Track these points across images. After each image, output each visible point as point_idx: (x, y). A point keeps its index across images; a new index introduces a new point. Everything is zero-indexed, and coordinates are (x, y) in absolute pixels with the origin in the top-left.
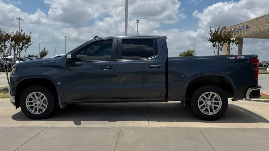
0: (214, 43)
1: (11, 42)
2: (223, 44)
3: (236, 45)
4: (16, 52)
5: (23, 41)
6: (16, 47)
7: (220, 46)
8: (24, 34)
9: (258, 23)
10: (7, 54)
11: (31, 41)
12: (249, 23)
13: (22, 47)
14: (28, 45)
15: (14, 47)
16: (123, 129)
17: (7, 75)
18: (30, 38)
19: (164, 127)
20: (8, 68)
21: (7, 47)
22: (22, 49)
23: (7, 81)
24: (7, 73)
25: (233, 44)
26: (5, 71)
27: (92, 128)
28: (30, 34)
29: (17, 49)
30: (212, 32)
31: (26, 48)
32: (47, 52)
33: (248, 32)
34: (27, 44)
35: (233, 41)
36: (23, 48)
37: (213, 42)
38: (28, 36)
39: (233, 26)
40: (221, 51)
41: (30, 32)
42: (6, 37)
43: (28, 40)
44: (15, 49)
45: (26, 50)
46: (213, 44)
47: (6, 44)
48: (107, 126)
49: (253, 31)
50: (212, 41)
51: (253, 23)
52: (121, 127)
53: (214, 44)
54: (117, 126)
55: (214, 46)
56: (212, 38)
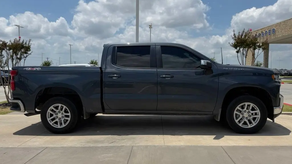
0: (238, 48)
1: (8, 51)
2: (248, 50)
3: (263, 50)
4: (14, 62)
5: (22, 50)
6: (14, 57)
7: (244, 53)
8: (23, 42)
9: (286, 26)
10: (4, 65)
11: (30, 50)
12: (277, 26)
13: (20, 57)
14: (27, 55)
15: (12, 56)
16: (134, 148)
17: (5, 88)
18: (29, 46)
19: (182, 145)
20: (5, 80)
21: (4, 57)
22: (21, 59)
23: (5, 95)
24: (4, 86)
25: (259, 49)
26: (3, 85)
27: (99, 147)
28: (30, 41)
29: (15, 59)
30: (235, 37)
31: (26, 58)
32: (50, 63)
33: (275, 37)
34: (26, 53)
35: (259, 47)
36: (22, 57)
37: (236, 48)
38: (27, 44)
39: (258, 30)
40: (246, 57)
41: (30, 39)
42: (3, 46)
43: (28, 49)
44: (13, 60)
45: (25, 60)
46: (236, 49)
47: (3, 54)
48: (116, 146)
49: (281, 36)
50: (235, 46)
51: (280, 26)
52: (133, 147)
53: (238, 50)
54: (128, 145)
55: (238, 52)
56: (235, 43)
